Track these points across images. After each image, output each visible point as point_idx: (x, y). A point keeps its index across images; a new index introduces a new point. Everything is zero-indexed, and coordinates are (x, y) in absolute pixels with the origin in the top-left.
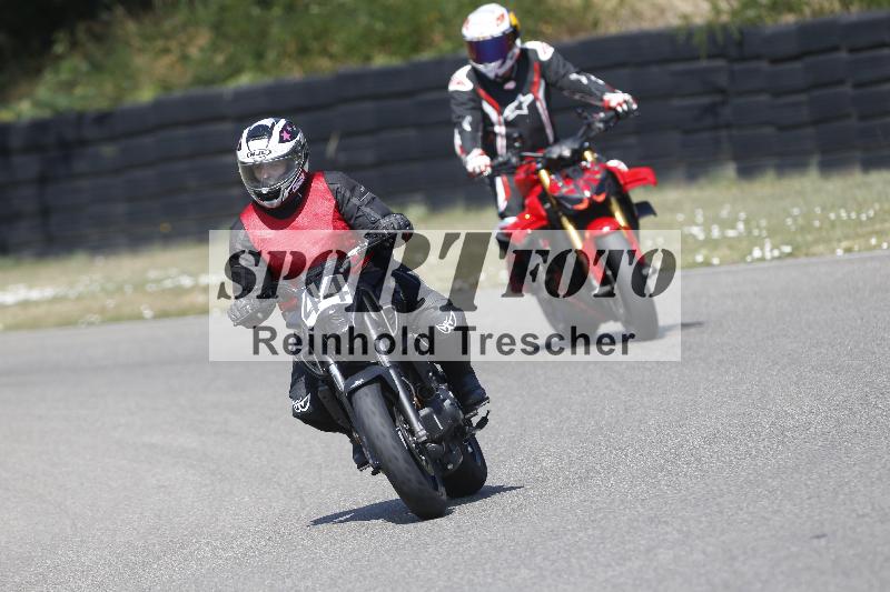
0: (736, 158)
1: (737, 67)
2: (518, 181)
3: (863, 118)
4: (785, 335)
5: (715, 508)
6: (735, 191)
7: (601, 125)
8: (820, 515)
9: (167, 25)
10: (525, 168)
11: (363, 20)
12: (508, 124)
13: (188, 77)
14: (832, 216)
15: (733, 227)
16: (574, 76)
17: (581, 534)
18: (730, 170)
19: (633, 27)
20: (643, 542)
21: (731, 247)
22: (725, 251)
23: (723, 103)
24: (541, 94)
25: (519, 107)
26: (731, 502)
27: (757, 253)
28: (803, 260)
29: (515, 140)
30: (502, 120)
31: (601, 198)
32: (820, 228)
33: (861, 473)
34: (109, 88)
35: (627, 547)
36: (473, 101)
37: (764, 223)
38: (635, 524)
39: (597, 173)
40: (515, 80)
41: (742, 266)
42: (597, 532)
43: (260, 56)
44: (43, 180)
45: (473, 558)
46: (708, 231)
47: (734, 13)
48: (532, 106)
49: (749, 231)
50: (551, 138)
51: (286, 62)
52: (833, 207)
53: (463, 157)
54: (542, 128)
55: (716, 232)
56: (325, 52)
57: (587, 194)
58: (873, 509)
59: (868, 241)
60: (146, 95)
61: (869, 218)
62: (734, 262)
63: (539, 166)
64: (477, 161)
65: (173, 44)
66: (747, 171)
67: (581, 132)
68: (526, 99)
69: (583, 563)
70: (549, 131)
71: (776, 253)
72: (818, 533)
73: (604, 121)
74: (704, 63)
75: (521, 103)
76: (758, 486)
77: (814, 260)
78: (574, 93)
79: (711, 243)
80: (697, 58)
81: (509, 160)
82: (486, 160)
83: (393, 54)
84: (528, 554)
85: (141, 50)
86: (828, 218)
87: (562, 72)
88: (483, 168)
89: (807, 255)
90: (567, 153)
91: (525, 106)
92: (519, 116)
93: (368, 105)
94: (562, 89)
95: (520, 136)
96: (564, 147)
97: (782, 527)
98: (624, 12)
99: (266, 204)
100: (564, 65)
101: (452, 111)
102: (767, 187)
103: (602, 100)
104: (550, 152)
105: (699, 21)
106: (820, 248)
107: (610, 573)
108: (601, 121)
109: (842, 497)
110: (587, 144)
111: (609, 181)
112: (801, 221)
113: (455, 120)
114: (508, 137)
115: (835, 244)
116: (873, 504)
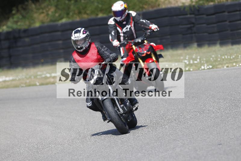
0: (197, 42)
1: (197, 17)
2: (126, 48)
3: (231, 31)
4: (211, 90)
5: (192, 137)
6: (197, 51)
7: (149, 34)
8: (220, 138)
9: (43, 6)
10: (128, 45)
11: (96, 4)
12: (124, 33)
13: (49, 20)
14: (223, 57)
15: (196, 61)
16: (141, 20)
17: (155, 144)
18: (195, 45)
19: (169, 6)
20: (172, 146)
21: (196, 66)
22: (194, 67)
23: (193, 27)
24: (133, 25)
25: (127, 29)
26: (196, 135)
27: (203, 67)
28: (215, 69)
29: (126, 37)
30: (122, 32)
31: (149, 53)
32: (220, 61)
33: (231, 127)
34: (27, 23)
35: (168, 147)
36: (114, 27)
37: (204, 59)
38: (170, 141)
39: (148, 46)
40: (126, 21)
41: (199, 71)
42: (160, 143)
43: (68, 14)
44: (9, 48)
45: (126, 150)
46: (189, 61)
47: (196, 2)
48: (130, 28)
49: (200, 61)
50: (135, 37)
51: (75, 16)
52: (223, 55)
53: (112, 42)
54: (133, 34)
55: (191, 62)
56: (85, 13)
57: (145, 52)
58: (234, 137)
59: (233, 64)
60: (37, 25)
61: (233, 58)
62: (197, 70)
63: (132, 44)
64: (116, 43)
65: (44, 11)
66: (200, 45)
67: (144, 35)
68: (129, 27)
69: (156, 152)
70: (135, 35)
71: (208, 67)
72: (219, 143)
73: (150, 32)
74: (189, 16)
75: (127, 28)
76: (203, 131)
77: (218, 69)
78: (142, 25)
79: (190, 65)
80: (187, 14)
81: (124, 43)
82: (118, 43)
83: (104, 14)
84: (141, 149)
85: (36, 13)
86: (222, 58)
87: (138, 19)
88: (117, 45)
89: (216, 68)
90: (140, 41)
91: (128, 28)
92: (127, 31)
93: (97, 27)
94: (138, 24)
95: (127, 36)
96: (139, 39)
97: (210, 142)
98: (167, 2)
99: (79, 51)
100: (139, 17)
101: (109, 30)
102: (205, 50)
103: (149, 27)
104: (135, 40)
105: (187, 4)
106: (220, 66)
107: (163, 155)
108: (149, 32)
109: (226, 134)
110: (145, 38)
111: (151, 48)
112: (215, 59)
113: (110, 32)
114: (124, 37)
115: (224, 65)
116: (234, 136)
